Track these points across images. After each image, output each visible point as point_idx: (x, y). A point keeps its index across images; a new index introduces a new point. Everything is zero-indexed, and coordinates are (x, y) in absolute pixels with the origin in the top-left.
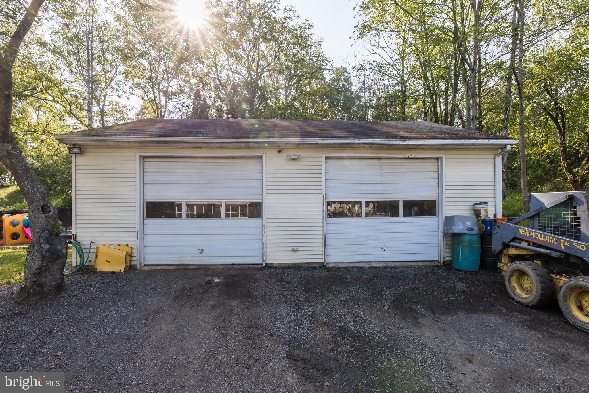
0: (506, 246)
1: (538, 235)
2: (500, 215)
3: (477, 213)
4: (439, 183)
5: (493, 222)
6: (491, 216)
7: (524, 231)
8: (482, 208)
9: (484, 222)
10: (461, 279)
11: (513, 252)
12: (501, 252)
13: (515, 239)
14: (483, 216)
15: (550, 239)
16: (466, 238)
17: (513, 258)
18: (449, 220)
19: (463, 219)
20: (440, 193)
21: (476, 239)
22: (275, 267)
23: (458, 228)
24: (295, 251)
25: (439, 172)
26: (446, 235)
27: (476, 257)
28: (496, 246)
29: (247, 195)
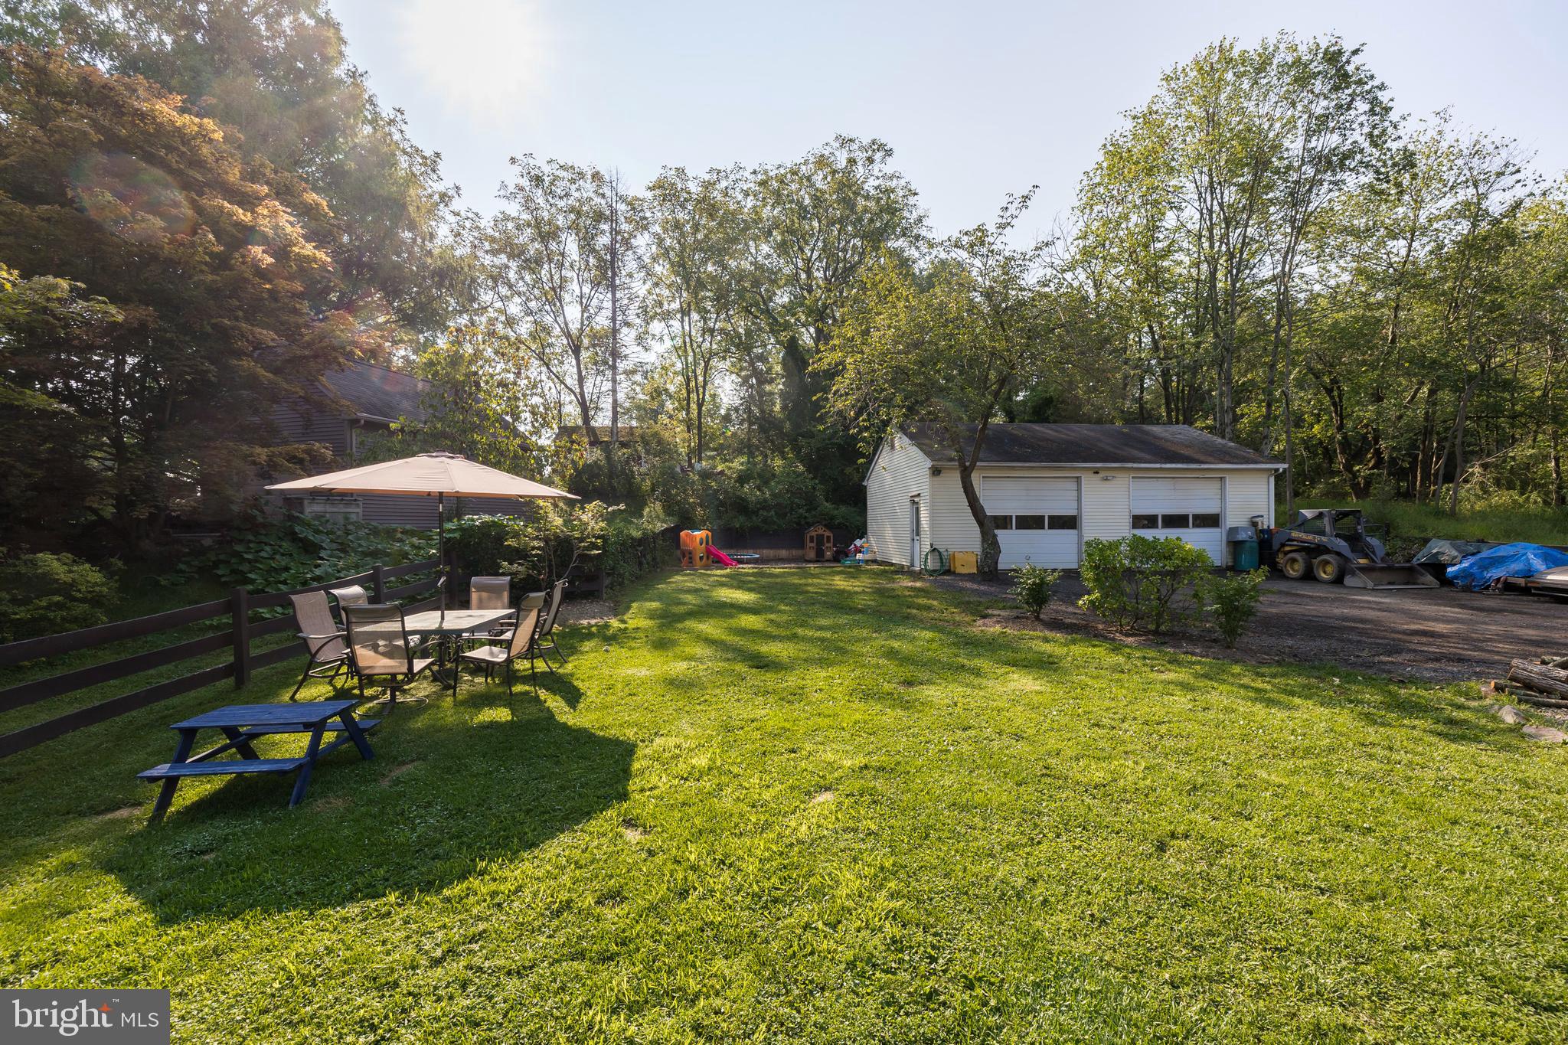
0: (1283, 545)
1: (1303, 536)
2: (1272, 527)
3: (1254, 524)
4: (1223, 499)
5: (1269, 531)
6: (1265, 527)
7: (1295, 534)
8: (1259, 520)
9: (1262, 531)
11: (1287, 549)
12: (1279, 550)
13: (1289, 540)
14: (1260, 527)
15: (1310, 537)
16: (1248, 544)
17: (1290, 551)
18: (1233, 531)
19: (1244, 529)
20: (1223, 507)
21: (1255, 545)
23: (1242, 536)
25: (1223, 489)
26: (1229, 542)
28: (1273, 547)
29: (1066, 510)
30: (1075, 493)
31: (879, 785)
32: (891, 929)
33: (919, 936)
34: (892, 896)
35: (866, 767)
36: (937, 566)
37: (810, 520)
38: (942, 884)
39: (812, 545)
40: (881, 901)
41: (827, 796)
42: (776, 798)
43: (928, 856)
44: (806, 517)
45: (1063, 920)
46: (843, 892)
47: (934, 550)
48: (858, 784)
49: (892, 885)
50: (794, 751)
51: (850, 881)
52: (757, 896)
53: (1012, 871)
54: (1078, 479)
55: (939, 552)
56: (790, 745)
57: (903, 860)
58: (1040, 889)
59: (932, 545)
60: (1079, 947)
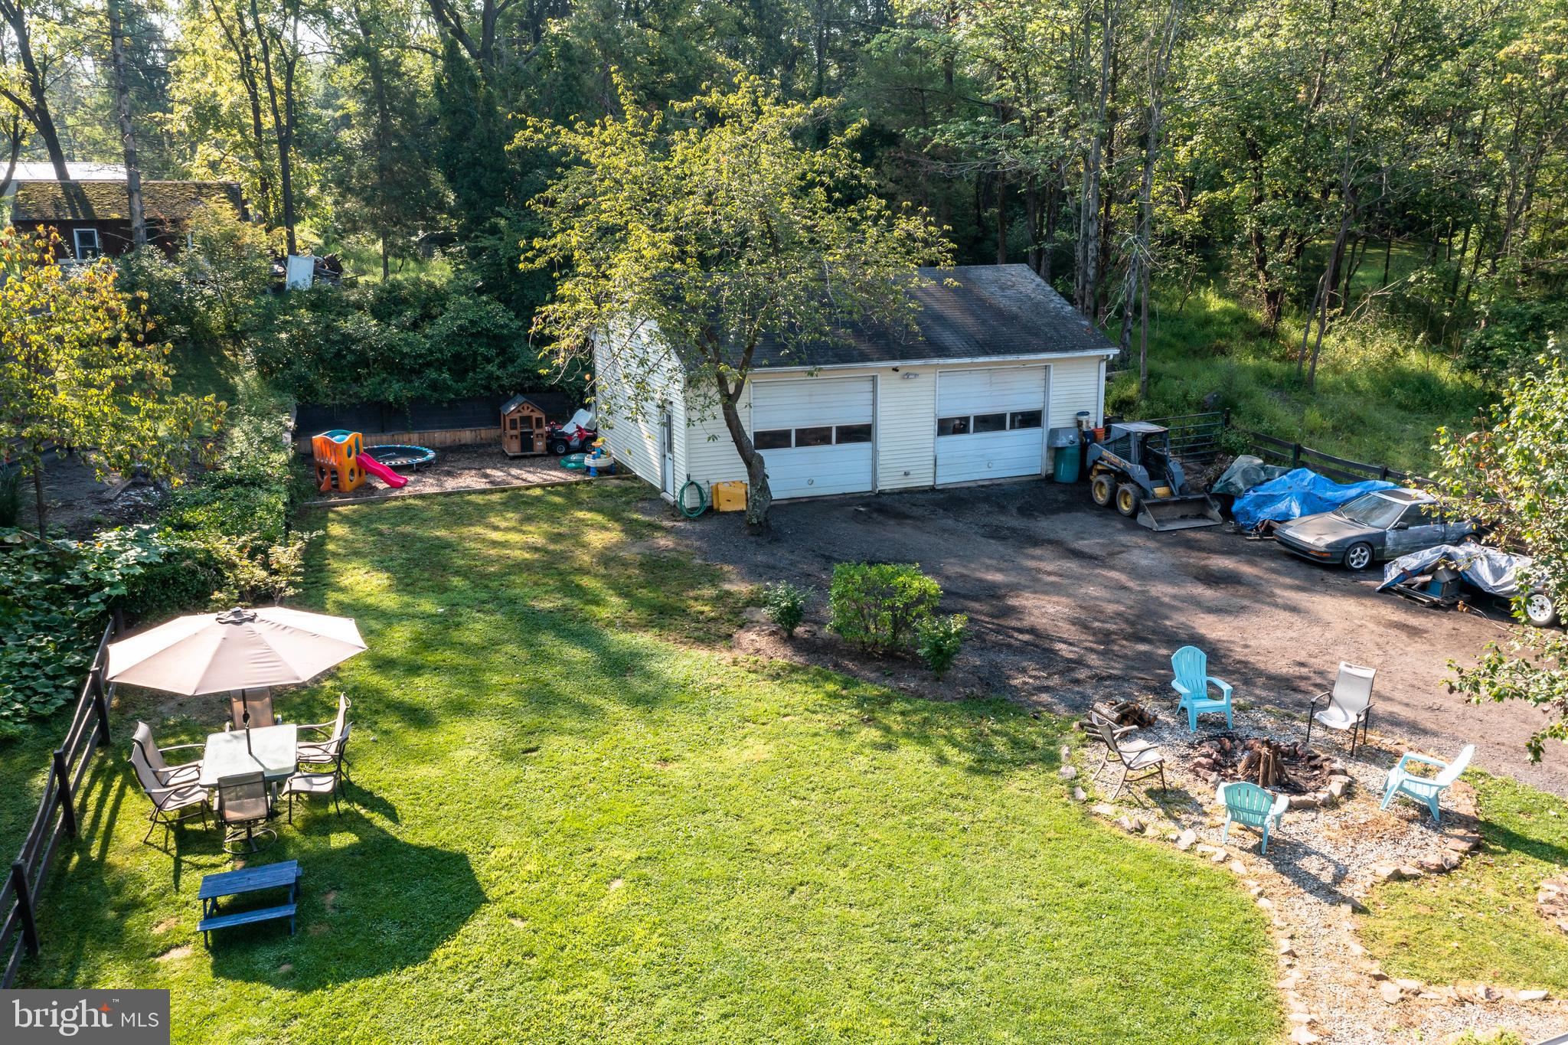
0: (1095, 463)
1: (1112, 457)
2: (1100, 422)
3: (1079, 424)
4: (1046, 392)
5: (1094, 432)
6: (1092, 426)
7: (1106, 453)
8: (1084, 418)
9: (1085, 434)
10: (1063, 492)
11: (1098, 466)
12: (1092, 465)
13: (1101, 458)
14: (1085, 428)
15: (1118, 460)
16: (1068, 452)
17: (1100, 472)
18: (1054, 433)
19: (1066, 430)
20: (1046, 402)
21: (1075, 453)
22: (888, 494)
23: (1062, 441)
24: (906, 474)
25: (1047, 382)
26: (1049, 448)
27: (1076, 468)
28: (1089, 463)
29: (857, 417)
30: (870, 396)
31: (647, 871)
32: (660, 950)
33: (672, 950)
34: (660, 935)
35: (639, 858)
36: (696, 503)
37: (506, 382)
38: (683, 927)
39: (514, 432)
40: (655, 938)
41: (618, 884)
42: (590, 889)
43: (676, 913)
44: (498, 378)
45: (732, 936)
46: (637, 937)
47: (691, 484)
48: (636, 872)
49: (660, 931)
50: (590, 850)
51: (640, 932)
52: (597, 945)
53: (714, 917)
54: (874, 379)
55: (699, 488)
56: (584, 845)
57: (665, 917)
58: (727, 923)
59: (688, 477)
60: (736, 945)
